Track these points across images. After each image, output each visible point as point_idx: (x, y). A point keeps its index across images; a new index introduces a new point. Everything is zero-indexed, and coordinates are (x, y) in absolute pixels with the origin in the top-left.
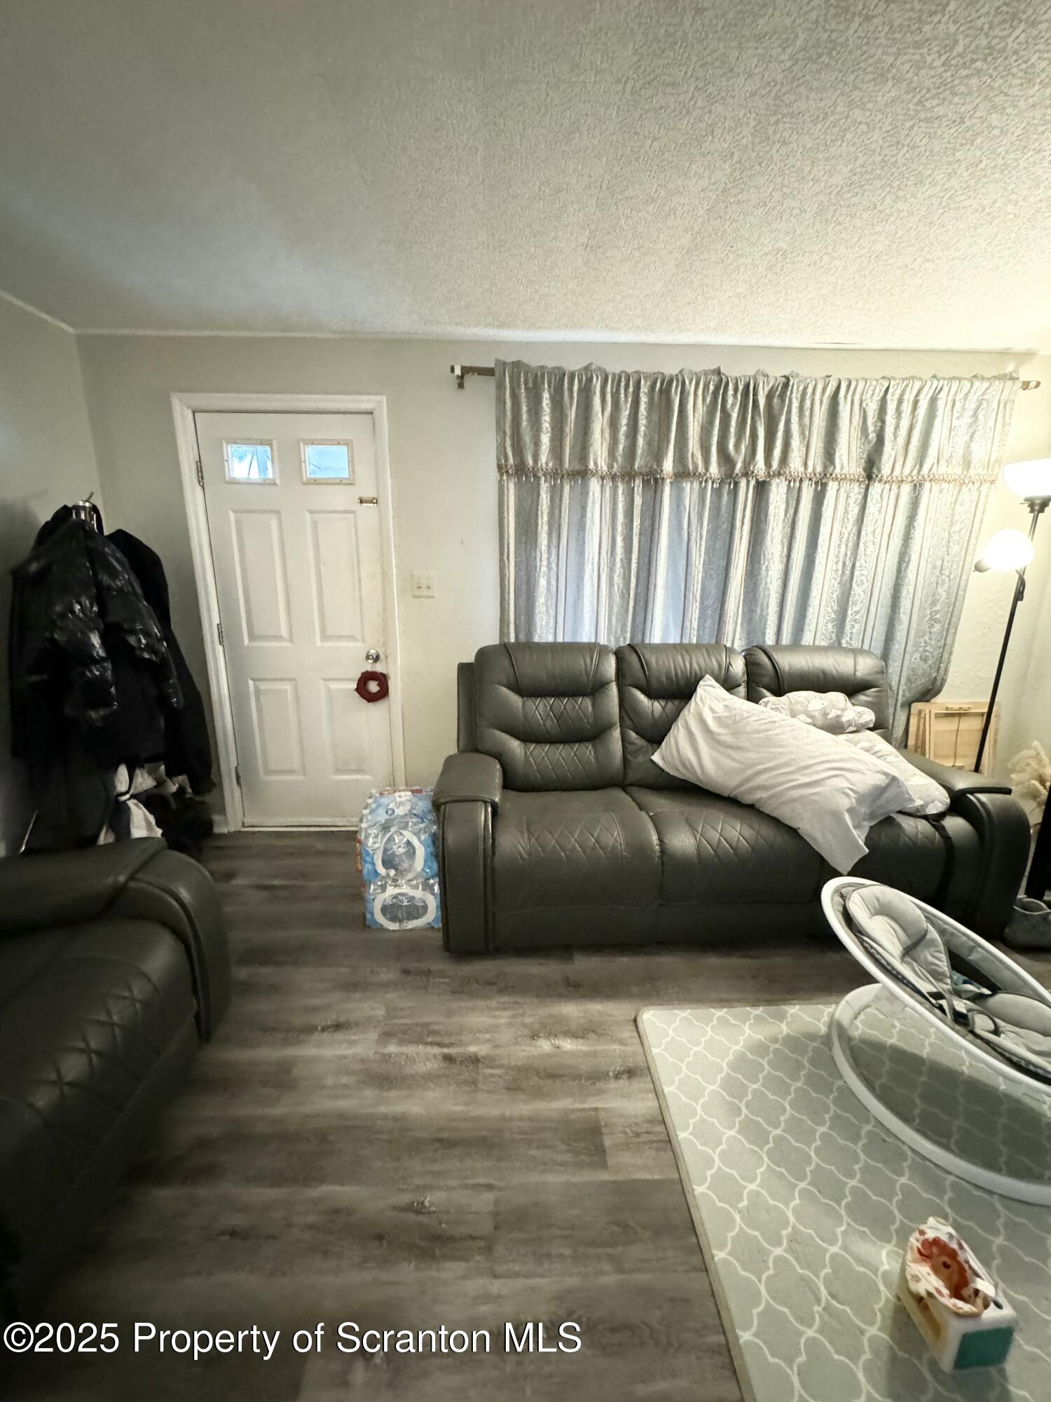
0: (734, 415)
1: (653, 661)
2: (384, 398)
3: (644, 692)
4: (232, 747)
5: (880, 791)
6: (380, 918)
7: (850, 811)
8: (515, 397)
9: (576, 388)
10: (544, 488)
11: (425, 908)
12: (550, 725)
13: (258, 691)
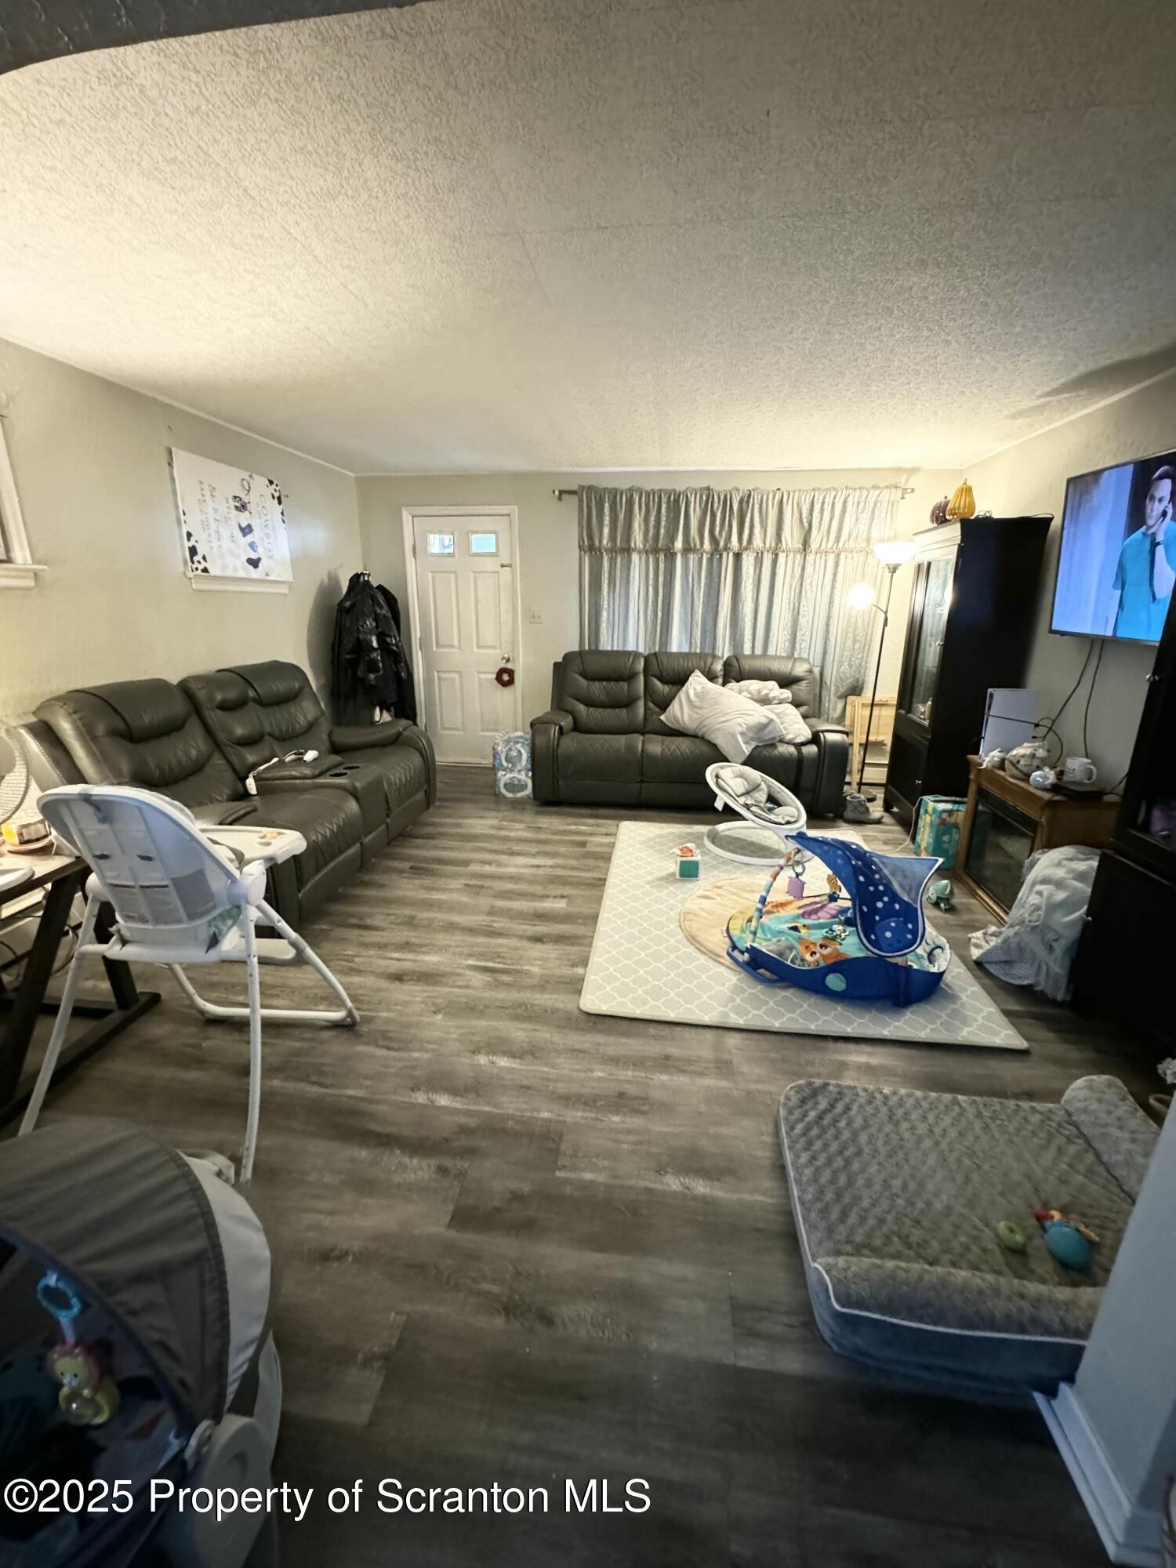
0: (719, 515)
1: (665, 662)
2: (516, 507)
3: (659, 679)
4: (424, 711)
5: (763, 727)
6: (503, 791)
7: (742, 734)
8: (589, 508)
9: (624, 500)
10: (606, 558)
11: (526, 785)
12: (603, 697)
13: (439, 678)
